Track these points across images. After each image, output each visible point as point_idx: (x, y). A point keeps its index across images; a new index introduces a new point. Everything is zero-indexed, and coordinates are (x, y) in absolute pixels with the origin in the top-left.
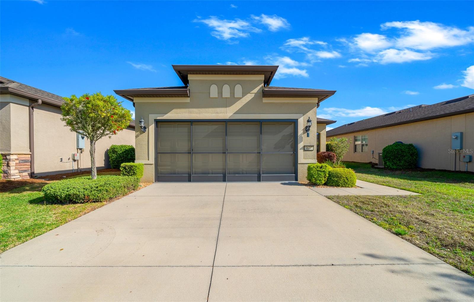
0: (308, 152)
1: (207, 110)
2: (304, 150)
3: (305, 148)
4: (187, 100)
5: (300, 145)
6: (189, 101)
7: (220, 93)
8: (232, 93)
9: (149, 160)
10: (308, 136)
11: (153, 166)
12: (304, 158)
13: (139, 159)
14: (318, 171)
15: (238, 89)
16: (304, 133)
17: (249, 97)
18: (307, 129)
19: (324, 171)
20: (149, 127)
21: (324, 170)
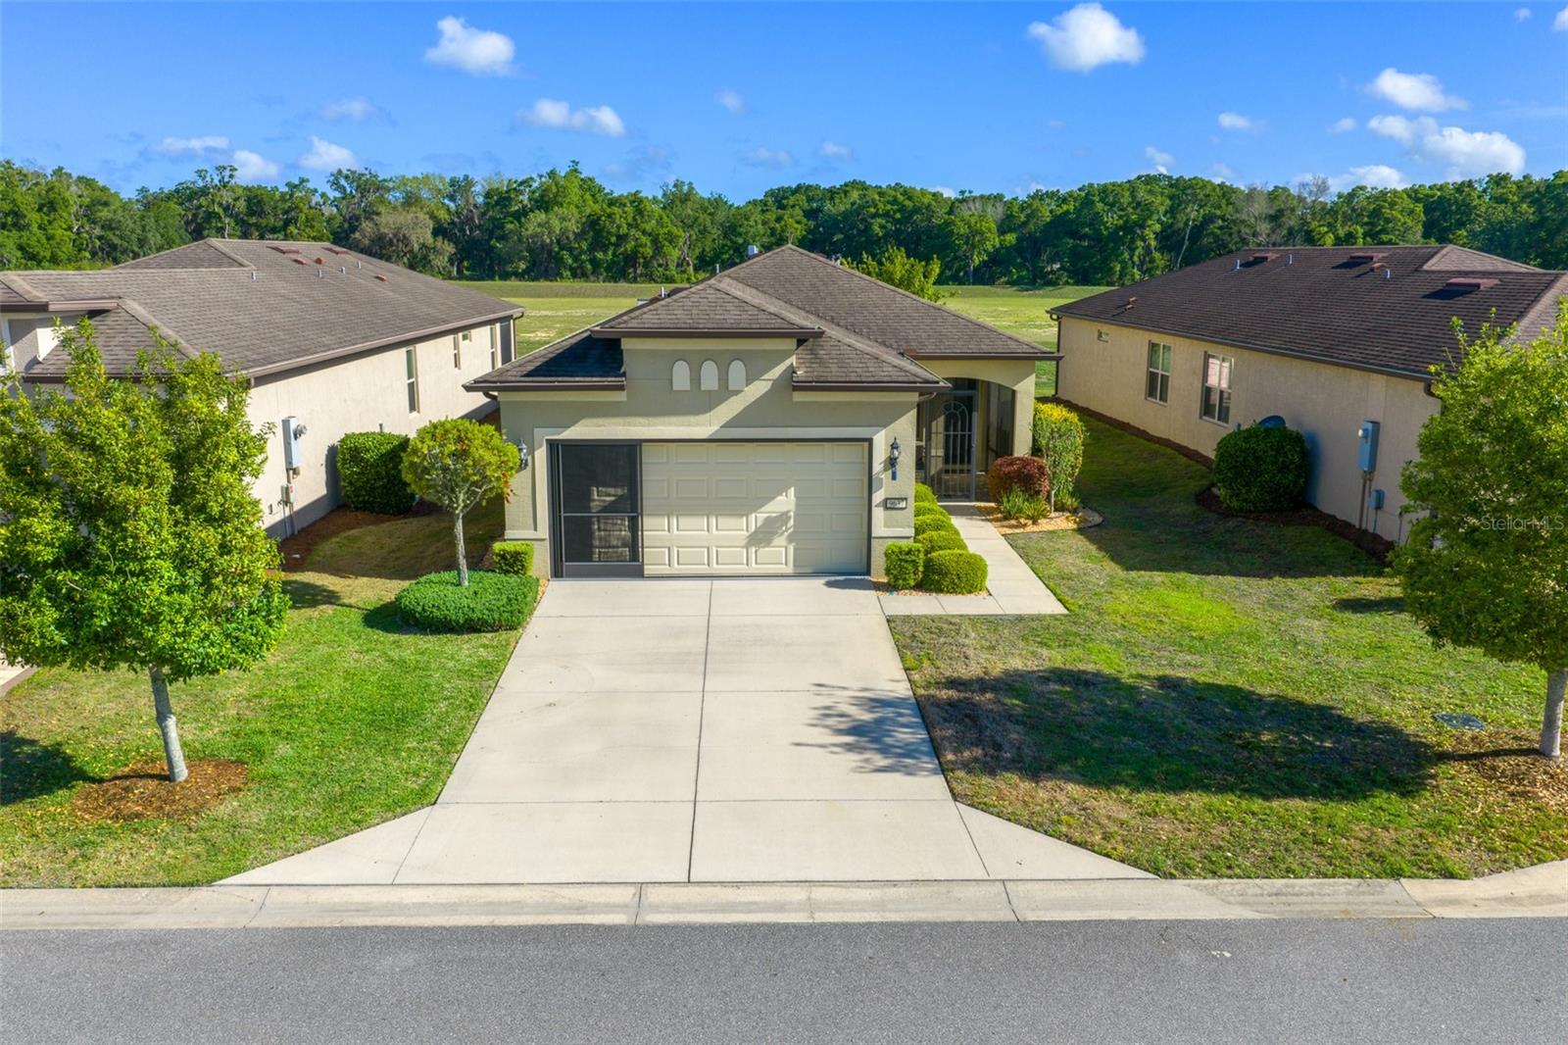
0: (893, 512)
1: (666, 419)
2: (887, 508)
3: (889, 504)
4: (621, 397)
5: (878, 497)
6: (625, 399)
7: (696, 379)
8: (724, 379)
9: (536, 530)
10: (894, 477)
11: (547, 543)
12: (886, 526)
13: (513, 528)
14: (901, 560)
15: (737, 370)
16: (885, 470)
17: (759, 388)
18: (892, 462)
19: (914, 561)
20: (536, 453)
21: (913, 558)
